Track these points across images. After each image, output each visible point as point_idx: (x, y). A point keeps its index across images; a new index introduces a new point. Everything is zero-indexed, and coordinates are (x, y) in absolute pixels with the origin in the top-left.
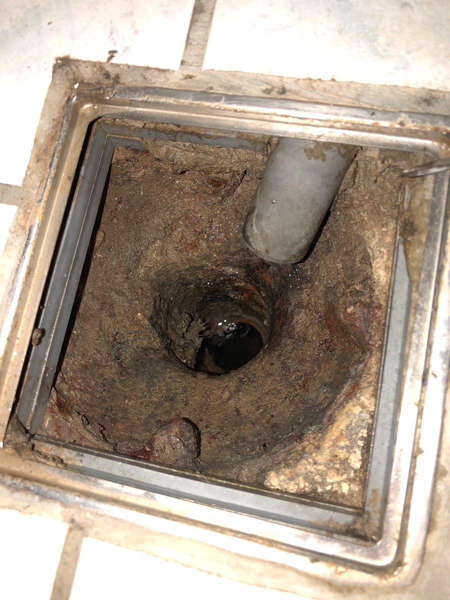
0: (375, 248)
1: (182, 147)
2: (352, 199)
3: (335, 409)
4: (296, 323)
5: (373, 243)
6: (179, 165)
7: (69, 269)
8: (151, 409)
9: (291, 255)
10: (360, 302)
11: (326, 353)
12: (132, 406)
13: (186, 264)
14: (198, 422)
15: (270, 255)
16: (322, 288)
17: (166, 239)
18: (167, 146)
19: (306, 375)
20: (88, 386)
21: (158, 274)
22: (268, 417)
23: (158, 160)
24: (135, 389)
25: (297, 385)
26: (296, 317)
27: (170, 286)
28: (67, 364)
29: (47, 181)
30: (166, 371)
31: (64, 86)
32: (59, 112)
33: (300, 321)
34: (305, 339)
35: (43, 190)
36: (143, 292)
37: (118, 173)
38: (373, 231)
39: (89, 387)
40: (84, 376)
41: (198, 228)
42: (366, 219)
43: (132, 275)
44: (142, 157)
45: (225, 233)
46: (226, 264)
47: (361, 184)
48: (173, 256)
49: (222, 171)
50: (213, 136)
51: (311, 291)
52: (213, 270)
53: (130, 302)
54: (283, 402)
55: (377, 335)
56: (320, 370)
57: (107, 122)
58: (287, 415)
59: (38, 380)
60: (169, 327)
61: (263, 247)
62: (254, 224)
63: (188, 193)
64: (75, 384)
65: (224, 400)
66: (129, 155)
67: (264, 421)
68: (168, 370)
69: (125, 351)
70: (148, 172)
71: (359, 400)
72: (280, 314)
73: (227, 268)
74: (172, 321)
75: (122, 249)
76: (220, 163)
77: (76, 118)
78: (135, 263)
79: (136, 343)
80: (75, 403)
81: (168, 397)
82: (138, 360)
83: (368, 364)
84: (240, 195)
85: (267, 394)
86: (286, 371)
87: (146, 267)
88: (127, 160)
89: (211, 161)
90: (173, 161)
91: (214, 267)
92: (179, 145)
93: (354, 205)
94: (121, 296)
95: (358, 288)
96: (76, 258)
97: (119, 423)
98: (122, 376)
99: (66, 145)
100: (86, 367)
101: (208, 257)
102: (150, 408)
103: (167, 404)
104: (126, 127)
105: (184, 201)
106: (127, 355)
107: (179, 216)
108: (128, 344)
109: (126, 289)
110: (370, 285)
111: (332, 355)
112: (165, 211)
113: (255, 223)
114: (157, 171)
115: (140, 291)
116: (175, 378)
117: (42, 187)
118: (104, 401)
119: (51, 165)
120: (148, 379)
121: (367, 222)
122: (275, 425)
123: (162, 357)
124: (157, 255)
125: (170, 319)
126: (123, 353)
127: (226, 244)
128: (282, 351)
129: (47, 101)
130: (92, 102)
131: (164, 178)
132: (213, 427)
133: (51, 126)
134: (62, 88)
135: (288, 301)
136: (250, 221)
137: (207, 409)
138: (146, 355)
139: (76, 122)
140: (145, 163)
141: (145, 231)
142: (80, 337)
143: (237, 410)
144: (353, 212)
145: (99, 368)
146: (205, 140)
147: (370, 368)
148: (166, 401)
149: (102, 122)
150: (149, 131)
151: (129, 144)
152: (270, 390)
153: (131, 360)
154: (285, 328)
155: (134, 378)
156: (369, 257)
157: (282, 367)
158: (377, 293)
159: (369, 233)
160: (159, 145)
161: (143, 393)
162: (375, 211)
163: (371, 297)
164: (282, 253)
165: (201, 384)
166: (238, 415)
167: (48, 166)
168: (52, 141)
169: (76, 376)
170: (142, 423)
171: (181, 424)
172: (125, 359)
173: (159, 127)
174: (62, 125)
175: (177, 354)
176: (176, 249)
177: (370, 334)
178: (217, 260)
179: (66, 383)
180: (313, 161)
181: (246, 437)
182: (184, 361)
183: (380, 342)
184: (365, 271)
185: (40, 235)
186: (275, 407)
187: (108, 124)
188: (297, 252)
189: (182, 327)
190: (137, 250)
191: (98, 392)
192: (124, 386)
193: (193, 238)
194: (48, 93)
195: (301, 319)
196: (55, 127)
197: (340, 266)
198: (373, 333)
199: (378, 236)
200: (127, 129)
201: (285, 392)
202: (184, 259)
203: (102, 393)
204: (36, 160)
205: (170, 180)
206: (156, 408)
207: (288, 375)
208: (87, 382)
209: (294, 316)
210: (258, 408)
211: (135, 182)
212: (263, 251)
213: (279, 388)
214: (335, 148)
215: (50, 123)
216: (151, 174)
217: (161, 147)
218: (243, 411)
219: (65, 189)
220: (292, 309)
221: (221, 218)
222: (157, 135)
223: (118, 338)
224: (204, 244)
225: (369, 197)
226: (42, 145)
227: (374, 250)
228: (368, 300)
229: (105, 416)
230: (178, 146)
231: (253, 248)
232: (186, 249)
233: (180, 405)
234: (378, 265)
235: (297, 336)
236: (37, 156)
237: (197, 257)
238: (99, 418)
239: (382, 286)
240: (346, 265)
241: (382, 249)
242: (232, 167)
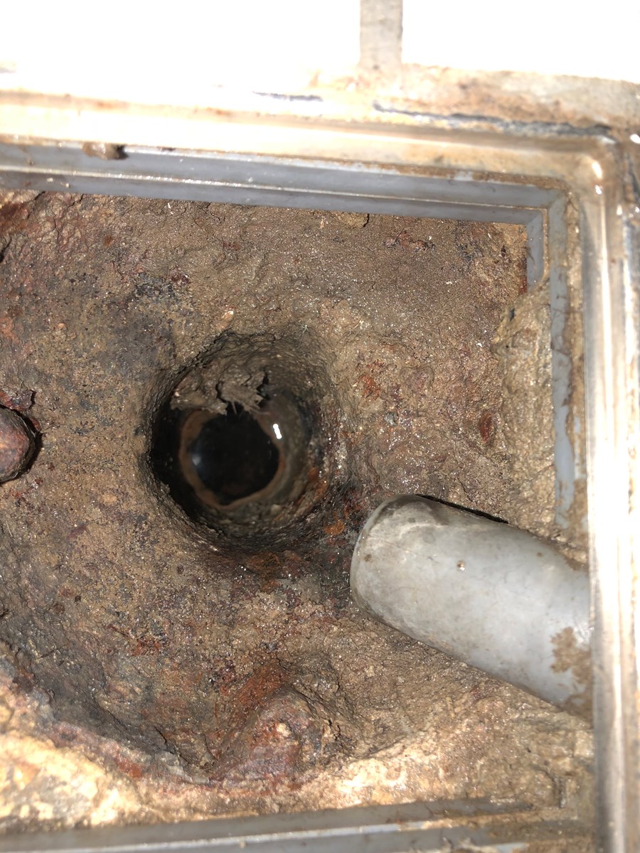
0: (405, 759)
1: (543, 361)
2: (490, 697)
3: (86, 742)
4: (261, 600)
5: (414, 754)
6: (507, 358)
7: (265, 185)
8: (56, 372)
9: (369, 602)
10: (301, 745)
11: (209, 673)
12: (54, 338)
13: (338, 378)
14: (47, 463)
15: (363, 563)
16: (327, 641)
17: (374, 337)
18: (540, 332)
19: (166, 642)
20: (72, 251)
21: (310, 332)
22: (77, 590)
23: (512, 316)
24: (89, 334)
25: (144, 630)
26: (269, 598)
27: (298, 352)
28: (104, 205)
29: (424, 114)
30: (136, 380)
31: (632, 112)
32: (575, 112)
33: (265, 608)
34: (231, 624)
35: (402, 109)
36: (273, 313)
37: (477, 234)
38: (435, 749)
39: (70, 254)
40: (91, 239)
41: (403, 392)
42: (458, 732)
43: (300, 287)
44: (514, 276)
45: (403, 443)
46: (350, 448)
47: (522, 714)
48: (346, 355)
49: (509, 441)
50: (572, 430)
51: (319, 620)
52: (338, 425)
53: (250, 293)
54: (109, 611)
55: (239, 791)
56: (175, 669)
57: (570, 209)
58: (83, 627)
59: (31, 164)
60: (229, 359)
61: (375, 548)
62: (414, 525)
63: (462, 366)
64: (69, 227)
65: (99, 499)
66: (515, 253)
67: (66, 585)
68: (140, 383)
69: (157, 300)
70: (488, 289)
71: (110, 788)
72: (274, 564)
73: (344, 449)
74: (243, 360)
75: (342, 261)
76: (524, 437)
77: (568, 150)
78: (322, 289)
79: (179, 317)
80: (30, 236)
81: (87, 396)
82: (146, 327)
83: (183, 785)
84: (473, 462)
85: (123, 575)
86: (169, 601)
87: (319, 309)
88: (504, 250)
89: (525, 420)
90: (513, 346)
91: (342, 427)
92: (546, 355)
93: (480, 702)
94: (257, 275)
95: (326, 735)
96: (291, 194)
97: (14, 323)
98: (109, 306)
99: (507, 139)
100: (109, 239)
101: (355, 416)
102: (58, 370)
103: (72, 397)
104: (566, 249)
105: (447, 360)
106: (152, 306)
107: (419, 356)
108: (173, 303)
109: (272, 281)
110: (335, 756)
111: (206, 686)
112: (423, 328)
113: (418, 527)
114: (493, 306)
115: (274, 307)
116: (127, 399)
117: (410, 106)
118: (50, 286)
119: (458, 116)
120: (114, 353)
121: (452, 736)
122: (59, 608)
123: (163, 366)
124: (344, 327)
125: (245, 357)
126: (154, 298)
127: (383, 446)
128: (207, 583)
129: (596, 81)
130: (607, 177)
131: (482, 319)
132: (42, 492)
133: (543, 101)
134: (627, 110)
135: (299, 577)
136: (420, 513)
137: (77, 473)
138: (160, 339)
139: (559, 150)
140: (505, 283)
141: (383, 298)
142: (162, 218)
143: (82, 527)
144: (467, 701)
145: (113, 262)
146: (563, 411)
147: (177, 792)
148: (78, 394)
149: (567, 200)
150: (565, 297)
151: (534, 253)
152: (131, 579)
153: (143, 315)
154: (250, 579)
155: (111, 327)
156: (387, 747)
157: (176, 591)
158: (321, 776)
159: (431, 741)
160: (540, 314)
161: (85, 350)
162: (474, 751)
163: (313, 764)
164: (369, 587)
165: (125, 446)
166: (72, 531)
167: (455, 110)
168: (510, 109)
169: (85, 226)
170: (22, 362)
171: (13, 451)
172: (142, 304)
173: (575, 319)
174: (549, 124)
175: (187, 380)
176: (361, 357)
177: (242, 777)
178: (353, 432)
179: (65, 211)
180: (549, 647)
181: (29, 561)
182: (177, 394)
183: (228, 800)
184: (362, 738)
185: (307, 122)
186: (99, 597)
187: (566, 212)
188: (376, 612)
189: (236, 378)
190: (346, 289)
191: (66, 271)
192: (91, 314)
193: (384, 386)
194: (613, 82)
195: (268, 608)
196: (543, 109)
197: (370, 672)
198: (243, 783)
199: (427, 762)
200: (562, 250)
201: (129, 609)
202: (346, 374)
203: (65, 278)
204: (464, 81)
205: (482, 332)
206: (59, 380)
207: (161, 607)
208: (79, 248)
209: (272, 594)
210: (92, 566)
211: (466, 268)
212: (367, 549)
213: (135, 595)
214: (581, 688)
215: (548, 97)
216: (487, 297)
217: (537, 317)
218: (84, 539)
219: (414, 155)
220: (285, 587)
221: (427, 430)
222: (558, 313)
223: (179, 283)
224: (376, 406)
225: (498, 732)
226: (499, 88)
227: (399, 757)
228: (307, 758)
229: (21, 295)
230: (544, 351)
231: (370, 529)
232: (363, 376)
233: (75, 422)
234: (373, 771)
235: (237, 606)
236: (474, 83)
237: (354, 397)
238: (12, 285)
239: (334, 786)
240: (372, 686)
241: (404, 774)
242: (519, 460)
